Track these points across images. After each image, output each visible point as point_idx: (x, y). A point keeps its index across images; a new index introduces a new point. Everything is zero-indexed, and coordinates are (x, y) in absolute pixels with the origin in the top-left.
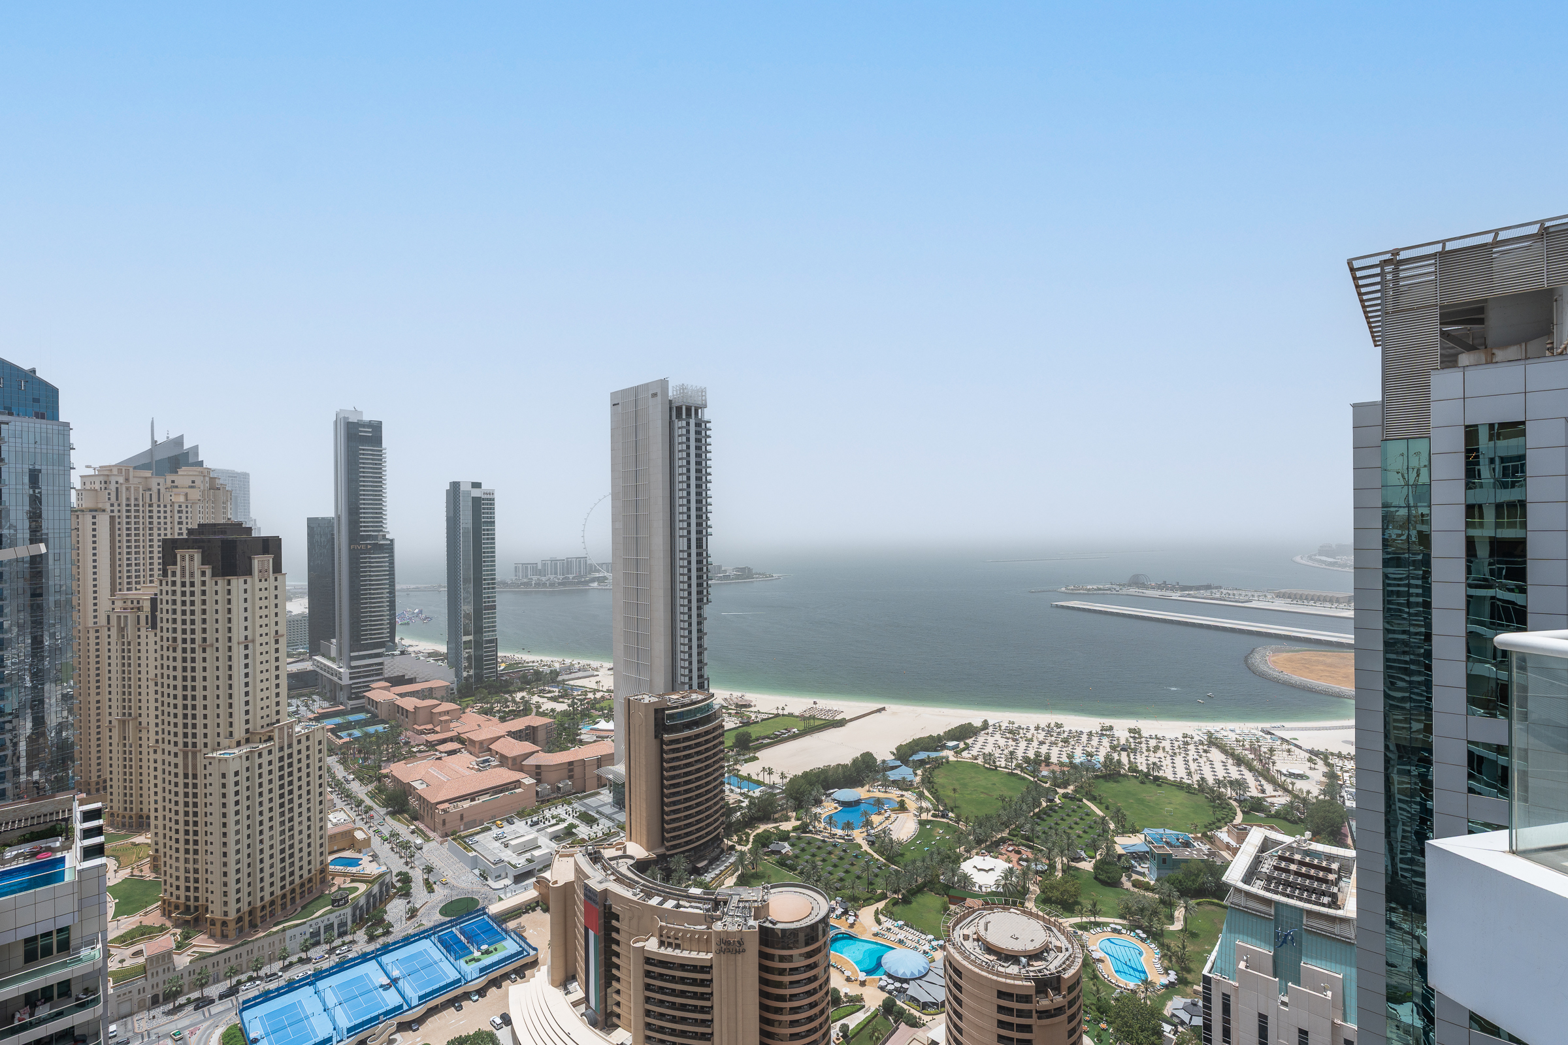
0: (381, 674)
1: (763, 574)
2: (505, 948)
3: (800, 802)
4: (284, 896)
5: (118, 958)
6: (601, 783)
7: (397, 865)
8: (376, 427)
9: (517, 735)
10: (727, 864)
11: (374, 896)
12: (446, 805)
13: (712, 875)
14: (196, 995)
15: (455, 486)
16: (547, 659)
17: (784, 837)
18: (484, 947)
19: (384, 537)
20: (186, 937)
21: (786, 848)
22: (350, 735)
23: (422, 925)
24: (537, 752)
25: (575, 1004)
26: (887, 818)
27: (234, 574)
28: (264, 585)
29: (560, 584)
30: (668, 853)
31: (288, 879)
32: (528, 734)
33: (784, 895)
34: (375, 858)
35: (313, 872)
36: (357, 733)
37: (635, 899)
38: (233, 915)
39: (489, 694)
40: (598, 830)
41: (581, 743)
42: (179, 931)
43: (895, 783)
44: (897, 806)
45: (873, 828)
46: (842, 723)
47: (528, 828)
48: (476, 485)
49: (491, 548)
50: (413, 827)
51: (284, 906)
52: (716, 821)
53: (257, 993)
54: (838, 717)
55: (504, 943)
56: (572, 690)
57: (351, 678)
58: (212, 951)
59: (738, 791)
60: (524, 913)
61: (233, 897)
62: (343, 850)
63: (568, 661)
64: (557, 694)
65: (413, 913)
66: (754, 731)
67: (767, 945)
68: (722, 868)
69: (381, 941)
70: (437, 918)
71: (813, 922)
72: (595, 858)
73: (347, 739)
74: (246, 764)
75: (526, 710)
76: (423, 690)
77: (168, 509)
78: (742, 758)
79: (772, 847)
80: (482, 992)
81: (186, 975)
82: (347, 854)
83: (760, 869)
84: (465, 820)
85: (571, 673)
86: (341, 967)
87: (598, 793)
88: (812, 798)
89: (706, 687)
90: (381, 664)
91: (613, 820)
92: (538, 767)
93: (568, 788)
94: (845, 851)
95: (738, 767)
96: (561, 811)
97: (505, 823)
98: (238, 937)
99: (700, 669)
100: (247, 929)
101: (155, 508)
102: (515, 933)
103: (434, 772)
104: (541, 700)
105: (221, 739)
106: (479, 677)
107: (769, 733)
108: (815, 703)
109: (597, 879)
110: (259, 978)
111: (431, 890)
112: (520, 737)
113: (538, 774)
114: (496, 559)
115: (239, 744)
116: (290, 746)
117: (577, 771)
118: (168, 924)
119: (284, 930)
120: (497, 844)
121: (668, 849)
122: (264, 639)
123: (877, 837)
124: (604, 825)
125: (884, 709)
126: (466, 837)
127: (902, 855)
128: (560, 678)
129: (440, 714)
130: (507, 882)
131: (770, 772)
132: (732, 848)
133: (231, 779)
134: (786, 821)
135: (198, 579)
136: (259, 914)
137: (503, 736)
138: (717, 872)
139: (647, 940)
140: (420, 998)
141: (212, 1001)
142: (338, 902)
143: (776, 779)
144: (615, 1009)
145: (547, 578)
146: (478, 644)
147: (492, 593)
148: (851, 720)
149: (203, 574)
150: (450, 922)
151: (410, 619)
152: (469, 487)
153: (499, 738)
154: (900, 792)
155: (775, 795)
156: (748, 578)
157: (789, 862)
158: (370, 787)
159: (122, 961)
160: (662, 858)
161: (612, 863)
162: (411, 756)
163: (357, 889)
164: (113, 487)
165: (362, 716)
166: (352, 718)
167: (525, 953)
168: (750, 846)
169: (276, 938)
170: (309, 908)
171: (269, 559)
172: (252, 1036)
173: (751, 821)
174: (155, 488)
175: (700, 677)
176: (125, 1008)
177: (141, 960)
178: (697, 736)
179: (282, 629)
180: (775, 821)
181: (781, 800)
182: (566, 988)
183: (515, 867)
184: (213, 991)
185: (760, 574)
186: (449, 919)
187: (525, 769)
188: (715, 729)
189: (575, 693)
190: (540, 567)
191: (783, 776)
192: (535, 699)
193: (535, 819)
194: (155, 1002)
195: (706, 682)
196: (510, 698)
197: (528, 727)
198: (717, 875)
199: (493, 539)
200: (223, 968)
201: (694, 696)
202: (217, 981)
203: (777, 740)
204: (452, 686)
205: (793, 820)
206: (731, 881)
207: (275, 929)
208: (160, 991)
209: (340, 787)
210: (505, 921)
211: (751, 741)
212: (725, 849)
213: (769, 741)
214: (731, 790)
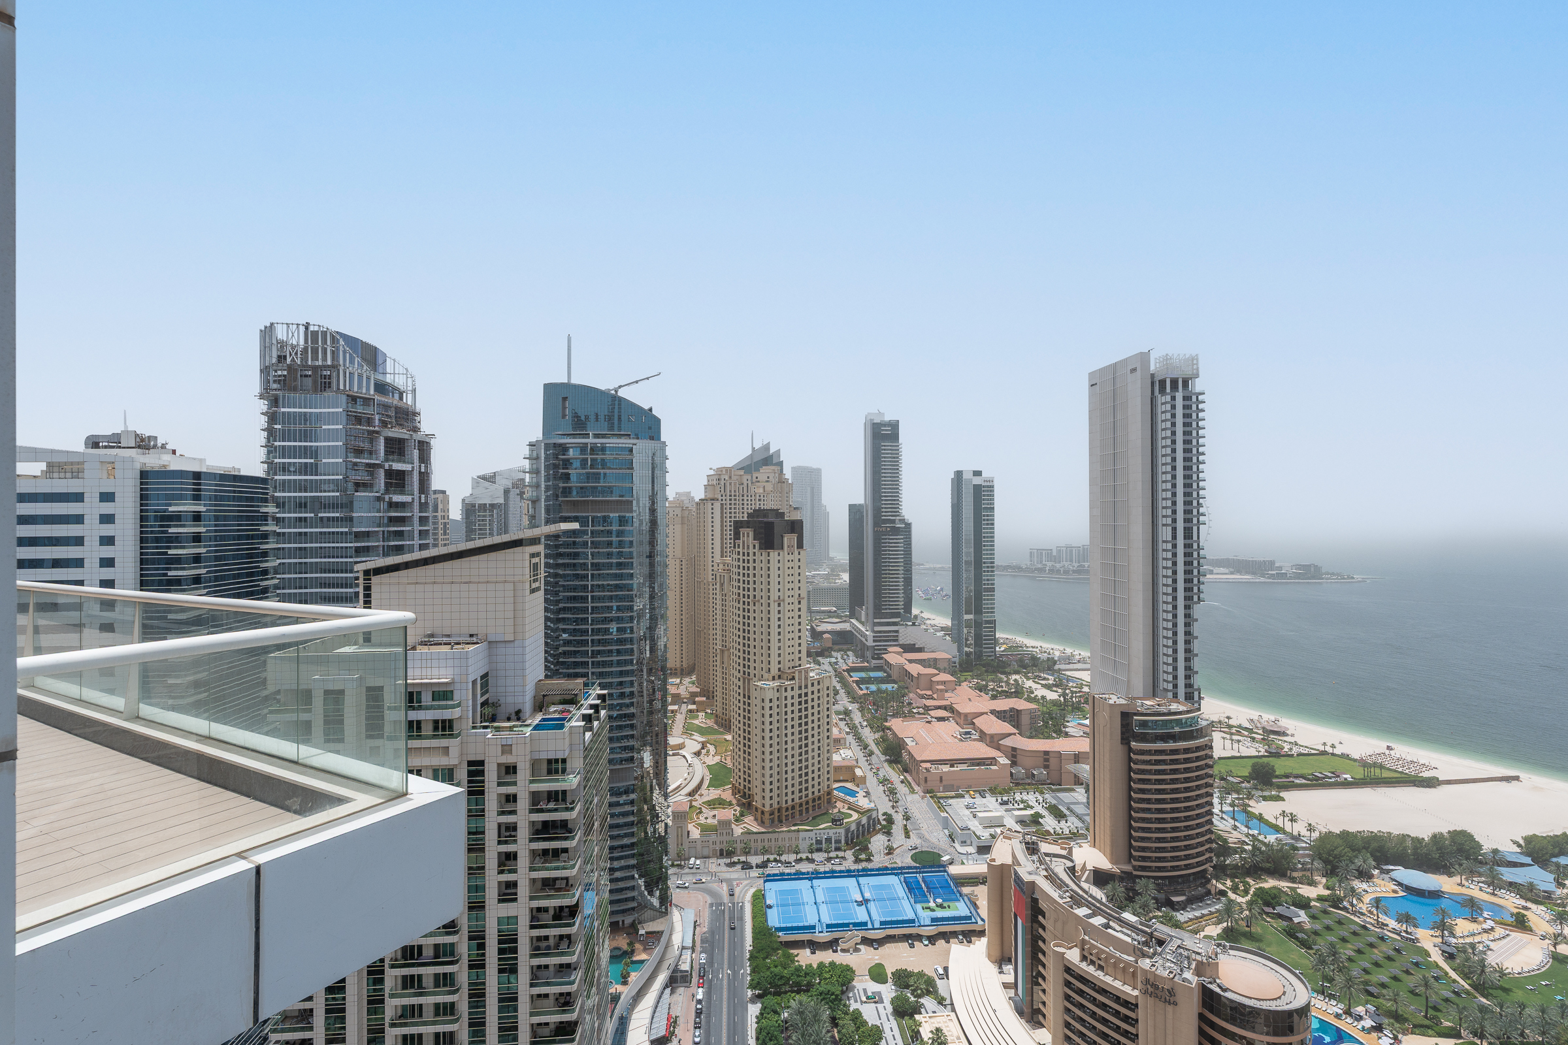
0: (897, 640)
1: (1338, 574)
2: (957, 909)
3: (1335, 867)
4: (801, 805)
5: (705, 815)
6: (1078, 781)
7: (883, 805)
8: (894, 426)
9: (1000, 715)
10: (1213, 909)
11: (863, 826)
12: (928, 765)
13: (1191, 915)
14: (743, 859)
15: (959, 474)
16: (1046, 646)
17: (1304, 904)
18: (939, 901)
19: (903, 521)
20: (742, 815)
21: (1302, 917)
22: (867, 688)
23: (895, 863)
24: (1015, 734)
25: (1006, 986)
26: (1486, 931)
27: (772, 548)
28: (791, 557)
29: (1074, 572)
30: (1135, 873)
31: (804, 793)
32: (1012, 717)
33: (1247, 963)
34: (868, 794)
35: (822, 792)
36: (873, 687)
37: (1061, 901)
38: (767, 809)
39: (986, 671)
40: (1065, 827)
41: (1067, 735)
42: (738, 809)
43: (1513, 886)
44: (1510, 919)
45: (1452, 935)
46: (1431, 783)
47: (998, 806)
48: (977, 473)
49: (991, 533)
50: (902, 777)
51: (801, 812)
52: (1199, 855)
53: (777, 872)
54: (1426, 774)
55: (957, 904)
56: (1068, 680)
57: (874, 641)
58: (755, 830)
59: (1245, 830)
60: (981, 883)
61: (768, 794)
62: (846, 781)
63: (1069, 651)
64: (1051, 682)
65: (890, 851)
66: (1280, 766)
67: (1212, 1011)
68: (1205, 912)
69: (864, 865)
70: (908, 861)
71: (1279, 1009)
72: (1032, 849)
73: (865, 691)
74: (777, 695)
75: (1018, 692)
76: (929, 660)
77: (753, 498)
78: (1260, 793)
79: (1279, 909)
80: (932, 939)
81: (738, 842)
82: (849, 785)
83: (1256, 929)
84: (944, 783)
85: (1069, 663)
86: (832, 874)
87: (1073, 790)
88: (1353, 867)
89: (1196, 698)
90: (897, 631)
91: (1083, 822)
92: (1014, 749)
93: (1043, 777)
94: (1398, 951)
95: (1252, 803)
96: (1031, 798)
97: (977, 795)
98: (771, 826)
99: (1188, 677)
100: (776, 822)
101: (745, 498)
102: (969, 899)
103: (923, 733)
104: (1034, 686)
105: (763, 673)
106: (979, 655)
107: (1305, 771)
108: (1389, 748)
109: (1027, 870)
110: (780, 861)
111: (908, 836)
112: (1004, 717)
113: (1014, 756)
114: (995, 543)
115: (774, 679)
116: (806, 687)
117: (1053, 762)
118: (734, 802)
119: (798, 831)
120: (967, 812)
121: (1135, 868)
122: (791, 600)
123: (1462, 949)
124: (1072, 823)
125: (1517, 778)
126: (942, 798)
127: (1506, 991)
128: (1057, 667)
129: (938, 683)
130: (972, 850)
131: (1294, 820)
132: (1223, 893)
133: (767, 705)
134: (1310, 885)
135: (751, 551)
136: (784, 813)
137: (986, 713)
138: (1197, 914)
139: (1070, 948)
140: (882, 923)
141: (751, 868)
142: (837, 822)
143: (1299, 828)
144: (1041, 1006)
145: (1061, 565)
146: (978, 624)
147: (991, 576)
148: (1449, 782)
149: (754, 546)
150: (916, 868)
151: (933, 595)
152: (970, 476)
153: (982, 714)
154: (1523, 902)
155: (1296, 849)
156: (1313, 578)
157: (1300, 935)
158: (877, 735)
159: (706, 818)
160: (1126, 877)
161: (1047, 859)
162: (909, 716)
163: (851, 816)
164: (722, 482)
165: (880, 674)
166: (872, 674)
167: (973, 920)
168: (1249, 897)
169: (793, 835)
170: (817, 820)
171: (795, 537)
172: (768, 902)
173: (1255, 870)
174: (745, 483)
175: (1188, 686)
176: (706, 852)
177: (715, 822)
178: (1175, 752)
179: (804, 594)
180: (1293, 880)
181: (1303, 856)
182: (1000, 967)
183: (979, 838)
184: (754, 860)
185: (1333, 574)
186: (915, 865)
187: (1002, 748)
188: (1198, 749)
189: (1071, 684)
190: (1054, 553)
191: (1311, 828)
192: (1029, 684)
193: (1005, 799)
194: (722, 854)
195: (1195, 692)
196: (1005, 679)
197: (1012, 709)
198: (1197, 918)
199: (993, 524)
200: (760, 845)
201: (1174, 707)
202: (756, 854)
203: (1316, 783)
204: (954, 660)
205: (1320, 887)
206: (1214, 930)
207: (793, 828)
208: (725, 846)
209: (853, 729)
210: (963, 885)
211: (1277, 777)
212: (1213, 892)
213: (1304, 781)
214: (1235, 828)
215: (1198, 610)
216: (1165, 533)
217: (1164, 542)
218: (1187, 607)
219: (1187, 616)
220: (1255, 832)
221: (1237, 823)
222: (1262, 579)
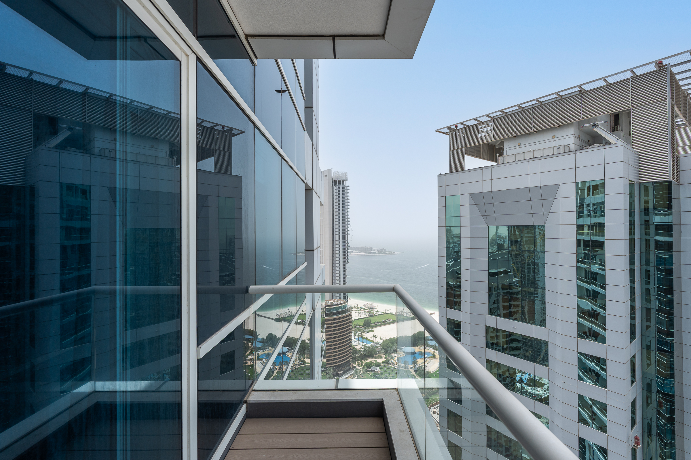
3: (387, 351)
10: (351, 374)
17: (378, 365)
21: (378, 369)
26: (425, 361)
43: (432, 346)
44: (431, 356)
45: (417, 365)
52: (347, 355)
59: (362, 344)
66: (373, 320)
68: (349, 375)
78: (367, 330)
79: (372, 368)
88: (392, 349)
89: (346, 298)
94: (403, 373)
95: (364, 334)
107: (380, 320)
123: (419, 368)
127: (429, 378)
131: (376, 337)
132: (355, 367)
134: (380, 358)
138: (347, 376)
143: (378, 340)
154: (434, 350)
155: (376, 347)
156: (384, 253)
168: (363, 367)
173: (365, 357)
178: (339, 318)
180: (376, 358)
181: (379, 349)
185: (389, 252)
188: (347, 316)
191: (381, 339)
195: (346, 296)
201: (339, 302)
203: (383, 324)
205: (383, 358)
211: (372, 324)
212: (352, 367)
213: (380, 324)
214: (359, 343)
215: (347, 266)
216: (336, 238)
217: (336, 241)
218: (344, 265)
219: (344, 268)
220: (365, 344)
221: (359, 342)
222: (369, 254)
